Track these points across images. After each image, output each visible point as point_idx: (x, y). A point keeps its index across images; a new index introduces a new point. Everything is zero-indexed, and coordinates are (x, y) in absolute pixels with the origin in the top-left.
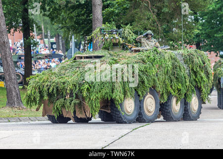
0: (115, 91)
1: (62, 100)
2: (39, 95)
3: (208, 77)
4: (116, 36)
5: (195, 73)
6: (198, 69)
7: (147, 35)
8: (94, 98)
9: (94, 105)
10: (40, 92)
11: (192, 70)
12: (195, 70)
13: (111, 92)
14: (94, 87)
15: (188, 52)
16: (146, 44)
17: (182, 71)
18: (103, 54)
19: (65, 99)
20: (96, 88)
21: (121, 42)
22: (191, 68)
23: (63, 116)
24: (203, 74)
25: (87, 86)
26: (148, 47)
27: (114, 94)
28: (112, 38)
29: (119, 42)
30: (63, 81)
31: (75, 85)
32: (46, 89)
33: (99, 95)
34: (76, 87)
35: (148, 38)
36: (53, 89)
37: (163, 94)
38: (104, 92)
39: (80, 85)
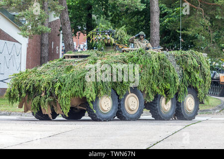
0: (86, 89)
1: (39, 97)
2: (18, 92)
3: (205, 78)
4: (108, 37)
5: (189, 74)
6: (192, 70)
7: (139, 36)
8: (64, 96)
9: (64, 103)
10: (19, 89)
11: (186, 70)
12: (189, 70)
13: (82, 90)
14: (65, 85)
15: (182, 53)
16: (138, 45)
17: (171, 71)
18: (89, 54)
19: (41, 97)
20: (66, 86)
21: (113, 42)
22: (184, 69)
23: (42, 113)
24: (197, 75)
25: (58, 84)
26: (139, 47)
27: (85, 92)
28: (104, 38)
29: (111, 42)
30: (39, 79)
31: (49, 83)
32: (23, 86)
33: (69, 93)
34: (49, 84)
35: (141, 39)
36: (30, 86)
37: (148, 93)
38: (74, 90)
39: (54, 83)
